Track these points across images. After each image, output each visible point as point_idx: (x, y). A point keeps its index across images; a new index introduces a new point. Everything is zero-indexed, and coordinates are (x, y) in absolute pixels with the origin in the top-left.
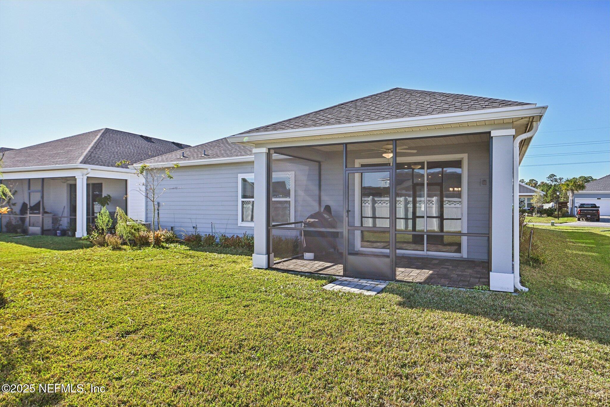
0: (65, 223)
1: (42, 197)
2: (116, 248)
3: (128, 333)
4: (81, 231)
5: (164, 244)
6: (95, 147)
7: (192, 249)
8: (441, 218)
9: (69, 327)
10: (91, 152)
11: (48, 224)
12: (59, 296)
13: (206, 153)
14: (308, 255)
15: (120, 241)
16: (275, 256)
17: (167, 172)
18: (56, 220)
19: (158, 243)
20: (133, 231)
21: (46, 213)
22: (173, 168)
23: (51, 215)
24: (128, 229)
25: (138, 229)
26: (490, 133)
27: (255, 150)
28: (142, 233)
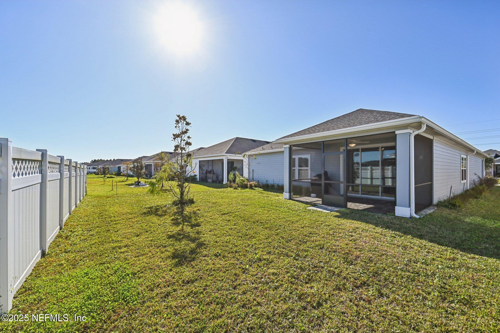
0: (220, 177)
1: (212, 167)
2: (236, 188)
3: (225, 214)
4: (225, 182)
5: (254, 188)
6: (231, 146)
7: (264, 190)
8: (372, 178)
9: (209, 211)
10: (229, 148)
11: (215, 178)
12: (209, 202)
13: (272, 147)
14: (312, 195)
15: (237, 186)
16: (294, 195)
17: (254, 156)
18: (217, 177)
19: (251, 187)
20: (242, 182)
21: (214, 174)
22: (257, 154)
23: (216, 175)
24: (240, 181)
25: (244, 181)
26: (395, 132)
27: (284, 146)
28: (245, 183)
